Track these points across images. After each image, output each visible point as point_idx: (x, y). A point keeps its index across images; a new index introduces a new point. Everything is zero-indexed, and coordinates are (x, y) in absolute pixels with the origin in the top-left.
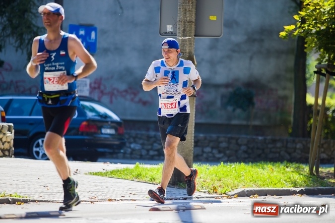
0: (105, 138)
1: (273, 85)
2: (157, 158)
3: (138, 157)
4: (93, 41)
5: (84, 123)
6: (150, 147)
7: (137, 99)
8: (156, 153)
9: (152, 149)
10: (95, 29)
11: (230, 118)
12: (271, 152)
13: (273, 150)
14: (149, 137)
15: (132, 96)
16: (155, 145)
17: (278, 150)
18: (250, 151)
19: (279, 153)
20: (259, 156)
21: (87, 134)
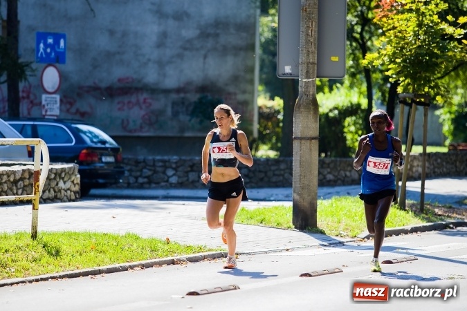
0: (101, 167)
1: (231, 89)
2: (147, 186)
3: (126, 185)
4: (62, 51)
5: (84, 151)
6: (138, 174)
7: (73, 110)
8: (146, 180)
9: (141, 176)
10: (64, 36)
11: (182, 130)
12: (274, 175)
13: (277, 172)
14: (137, 162)
15: (68, 106)
16: (145, 170)
17: (282, 172)
18: (251, 175)
19: (283, 175)
20: (262, 180)
21: (88, 164)
